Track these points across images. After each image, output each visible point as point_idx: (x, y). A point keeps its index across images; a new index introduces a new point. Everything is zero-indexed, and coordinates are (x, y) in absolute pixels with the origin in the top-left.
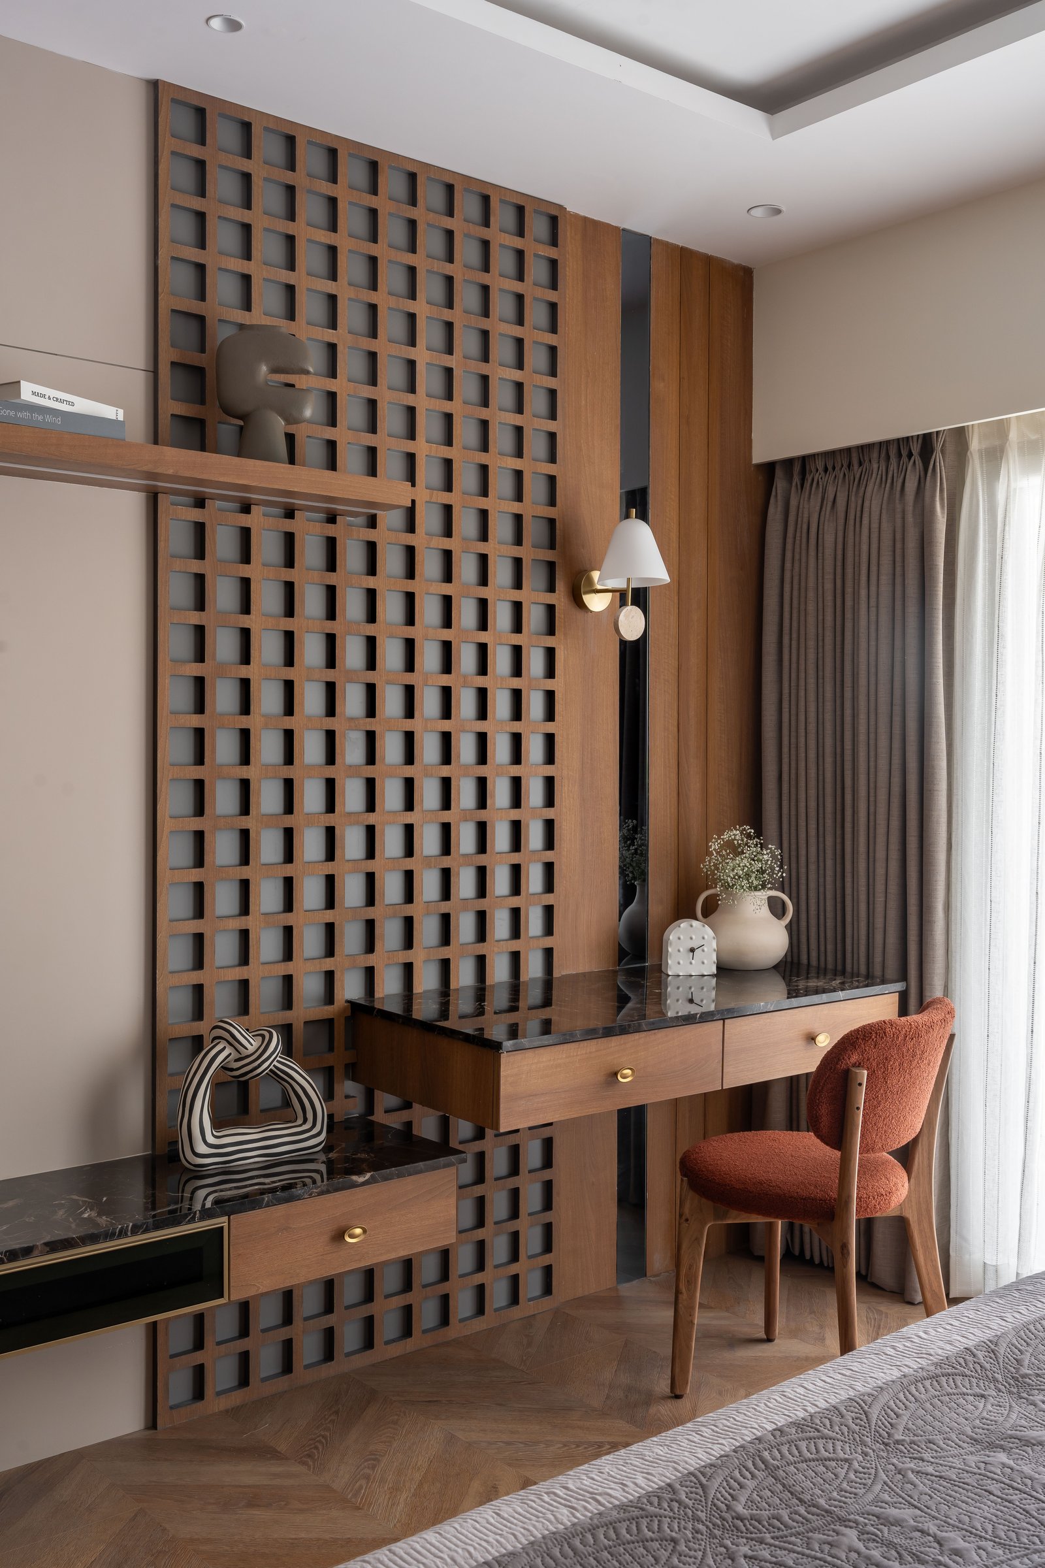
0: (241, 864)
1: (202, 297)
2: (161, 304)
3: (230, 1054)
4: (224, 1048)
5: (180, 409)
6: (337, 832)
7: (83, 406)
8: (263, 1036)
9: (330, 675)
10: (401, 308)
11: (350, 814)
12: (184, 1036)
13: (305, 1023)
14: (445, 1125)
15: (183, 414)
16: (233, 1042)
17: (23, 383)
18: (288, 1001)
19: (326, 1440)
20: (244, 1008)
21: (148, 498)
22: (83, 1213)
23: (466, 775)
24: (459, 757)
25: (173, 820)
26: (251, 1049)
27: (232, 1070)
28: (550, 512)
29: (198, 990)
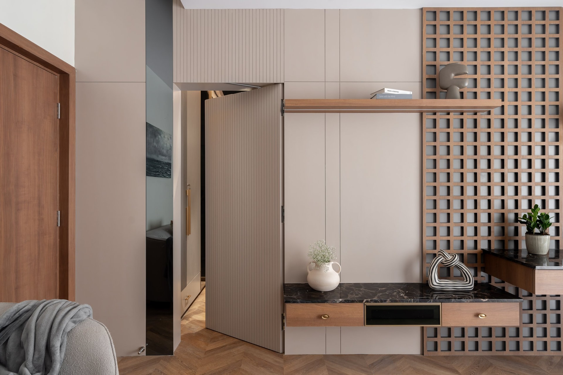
0: (447, 209)
1: (435, 60)
2: (424, 64)
3: (443, 259)
4: (442, 257)
5: (429, 90)
6: (478, 201)
7: (401, 92)
8: (453, 256)
9: (475, 157)
10: (499, 51)
11: (482, 196)
12: (431, 253)
13: (468, 254)
14: (517, 290)
15: (430, 91)
16: (444, 256)
17: (385, 88)
18: (462, 247)
19: (474, 373)
20: (449, 248)
21: (420, 114)
22: (401, 294)
23: (524, 185)
24: (521, 180)
25: (427, 197)
26: (449, 259)
27: (444, 264)
28: (557, 103)
29: (435, 241)
